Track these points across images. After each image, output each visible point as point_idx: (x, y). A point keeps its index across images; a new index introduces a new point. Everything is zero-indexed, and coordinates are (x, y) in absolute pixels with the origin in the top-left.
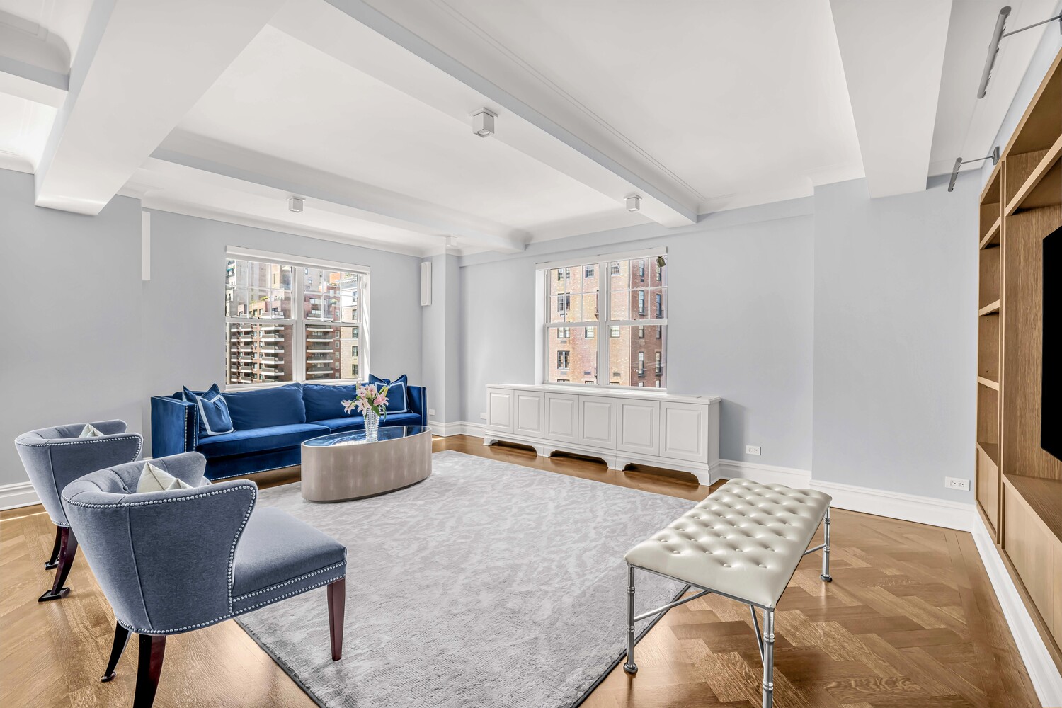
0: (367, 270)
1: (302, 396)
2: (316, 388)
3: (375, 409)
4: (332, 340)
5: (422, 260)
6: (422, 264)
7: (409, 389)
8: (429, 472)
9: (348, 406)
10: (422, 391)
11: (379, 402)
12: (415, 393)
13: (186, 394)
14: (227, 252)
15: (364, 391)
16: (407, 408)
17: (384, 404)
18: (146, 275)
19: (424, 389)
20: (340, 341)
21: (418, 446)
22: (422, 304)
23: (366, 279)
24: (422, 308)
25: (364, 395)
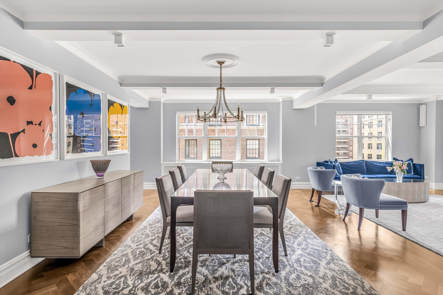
0: (391, 113)
1: (365, 165)
2: (370, 162)
3: (402, 170)
4: (348, 140)
5: (421, 104)
6: (420, 106)
7: (414, 165)
8: (428, 200)
9: (389, 169)
10: (422, 166)
11: (404, 168)
12: (418, 167)
13: (330, 161)
14: (337, 114)
15: (398, 164)
16: (413, 173)
17: (406, 169)
18: (315, 125)
19: (423, 165)
20: (353, 141)
21: (423, 188)
22: (420, 125)
23: (390, 117)
24: (420, 127)
25: (397, 165)
